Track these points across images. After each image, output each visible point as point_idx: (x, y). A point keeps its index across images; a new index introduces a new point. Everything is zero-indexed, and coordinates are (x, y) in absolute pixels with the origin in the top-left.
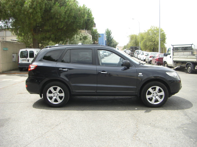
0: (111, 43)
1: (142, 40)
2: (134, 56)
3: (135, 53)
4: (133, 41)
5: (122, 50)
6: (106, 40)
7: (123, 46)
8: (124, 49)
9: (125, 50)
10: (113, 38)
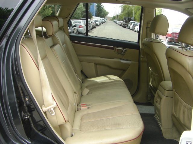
0: (101, 12)
1: (138, 11)
2: (129, 27)
3: (129, 25)
4: (126, 11)
5: (111, 20)
6: (96, 9)
7: (113, 17)
8: (113, 19)
9: (115, 20)
10: (103, 7)
